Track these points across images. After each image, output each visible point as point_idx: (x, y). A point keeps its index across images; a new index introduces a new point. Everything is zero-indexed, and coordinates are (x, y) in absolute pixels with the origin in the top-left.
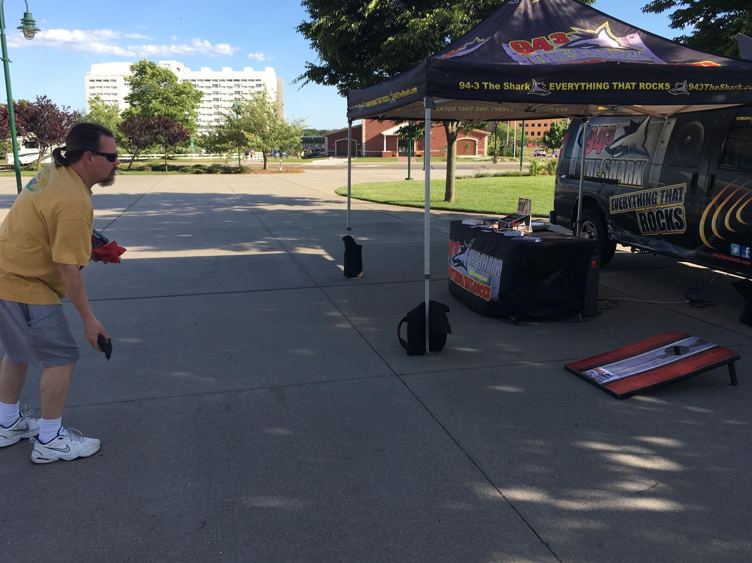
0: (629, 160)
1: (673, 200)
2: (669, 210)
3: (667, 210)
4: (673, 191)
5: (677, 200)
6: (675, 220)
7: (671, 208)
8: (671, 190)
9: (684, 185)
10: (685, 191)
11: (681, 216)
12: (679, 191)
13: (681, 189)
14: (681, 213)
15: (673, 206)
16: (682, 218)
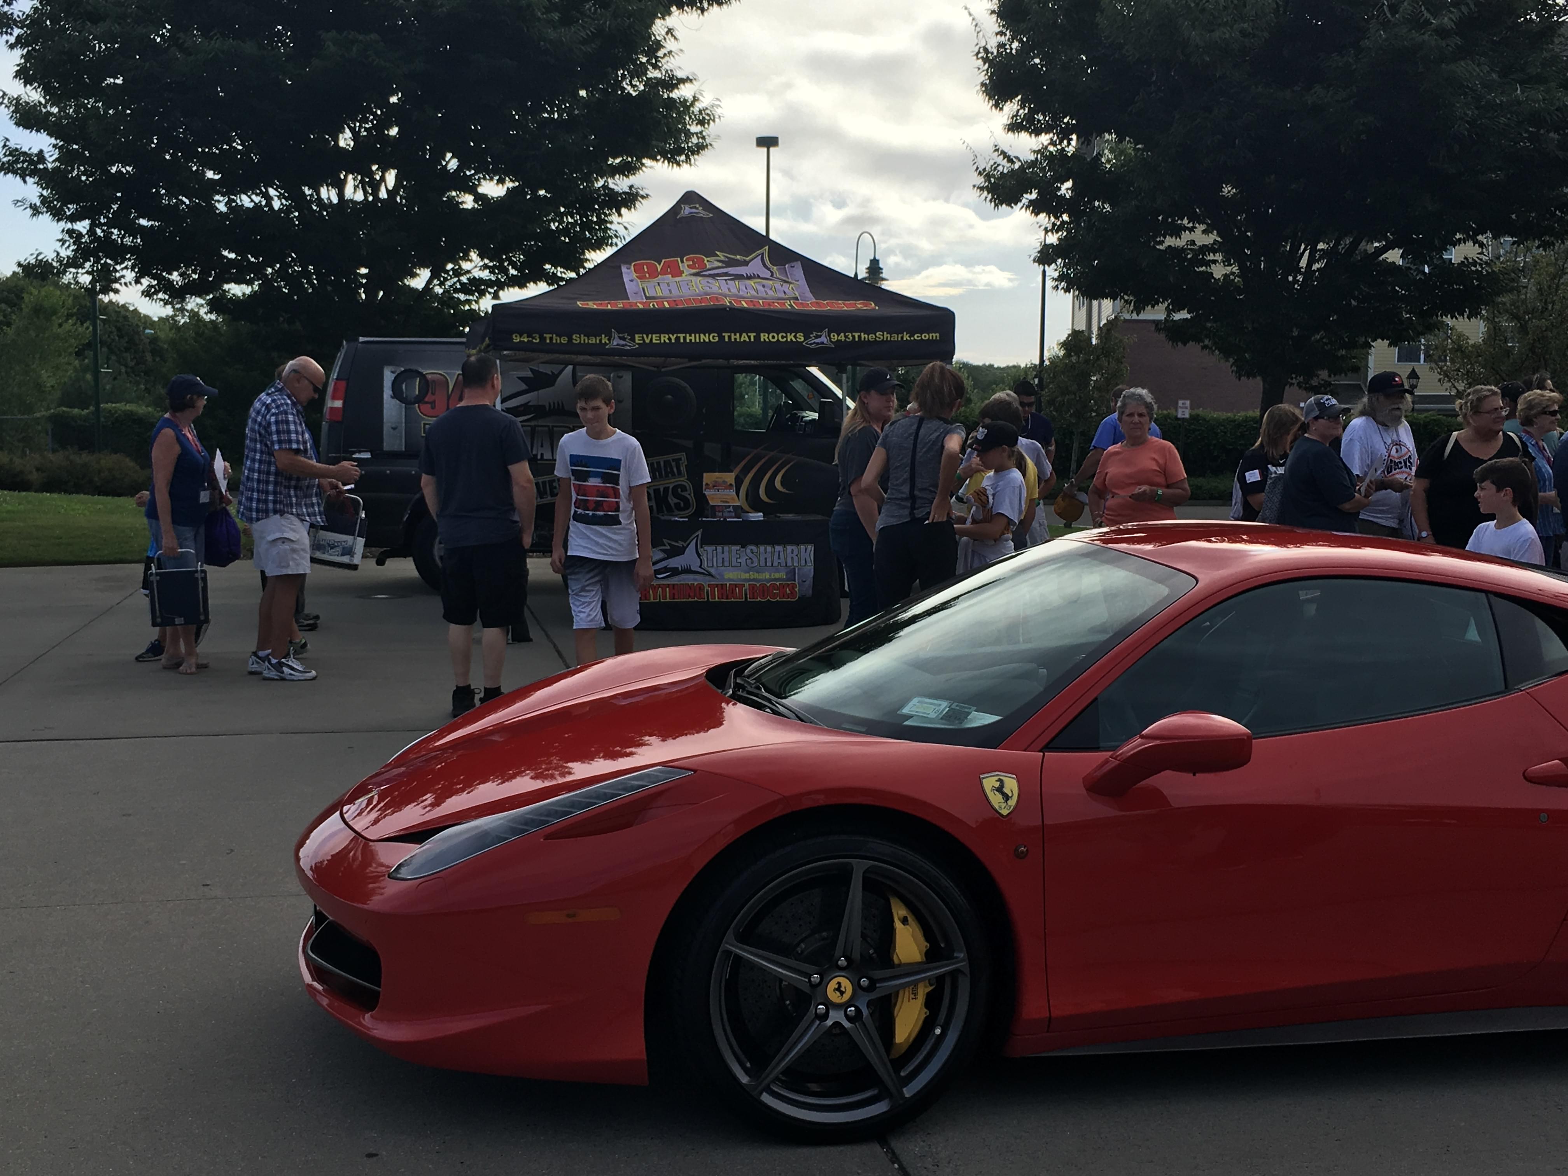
0: (553, 427)
1: (667, 476)
2: (662, 490)
3: (659, 489)
4: (662, 464)
5: (673, 475)
6: (672, 500)
7: (667, 485)
8: (658, 463)
9: (683, 456)
10: (684, 462)
11: (685, 494)
12: (673, 464)
13: (678, 461)
14: (684, 489)
15: (671, 483)
16: (688, 497)
